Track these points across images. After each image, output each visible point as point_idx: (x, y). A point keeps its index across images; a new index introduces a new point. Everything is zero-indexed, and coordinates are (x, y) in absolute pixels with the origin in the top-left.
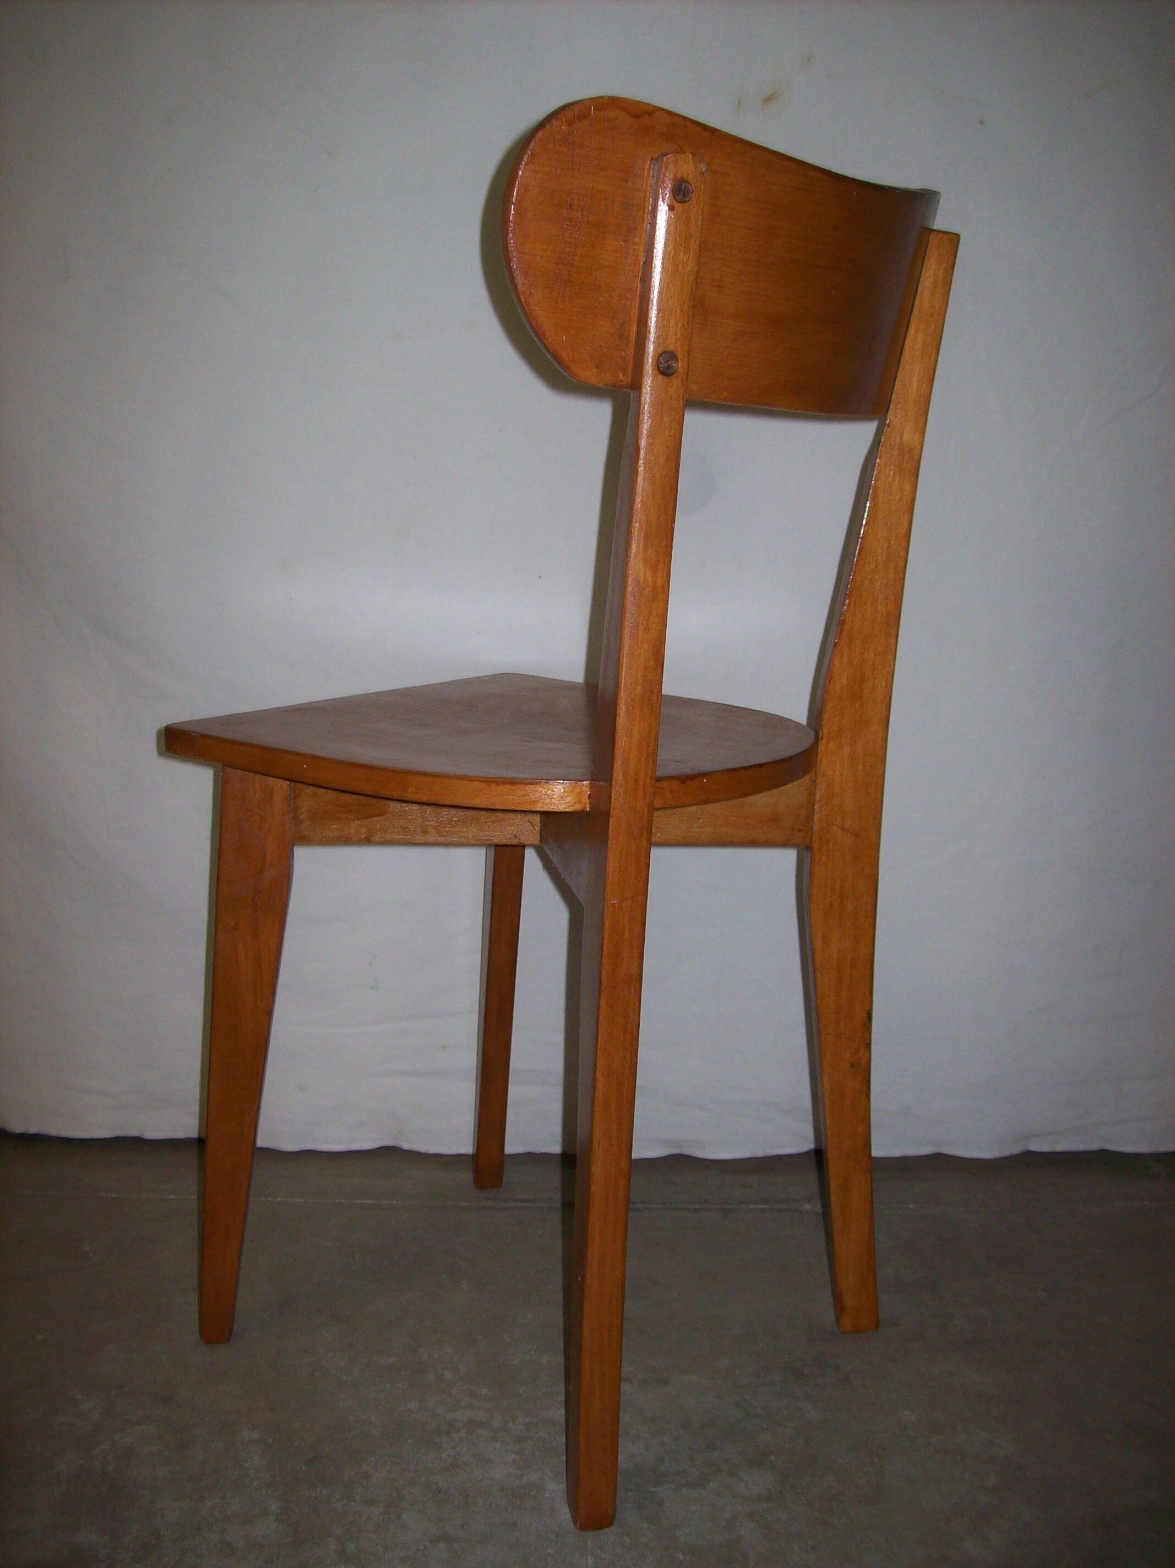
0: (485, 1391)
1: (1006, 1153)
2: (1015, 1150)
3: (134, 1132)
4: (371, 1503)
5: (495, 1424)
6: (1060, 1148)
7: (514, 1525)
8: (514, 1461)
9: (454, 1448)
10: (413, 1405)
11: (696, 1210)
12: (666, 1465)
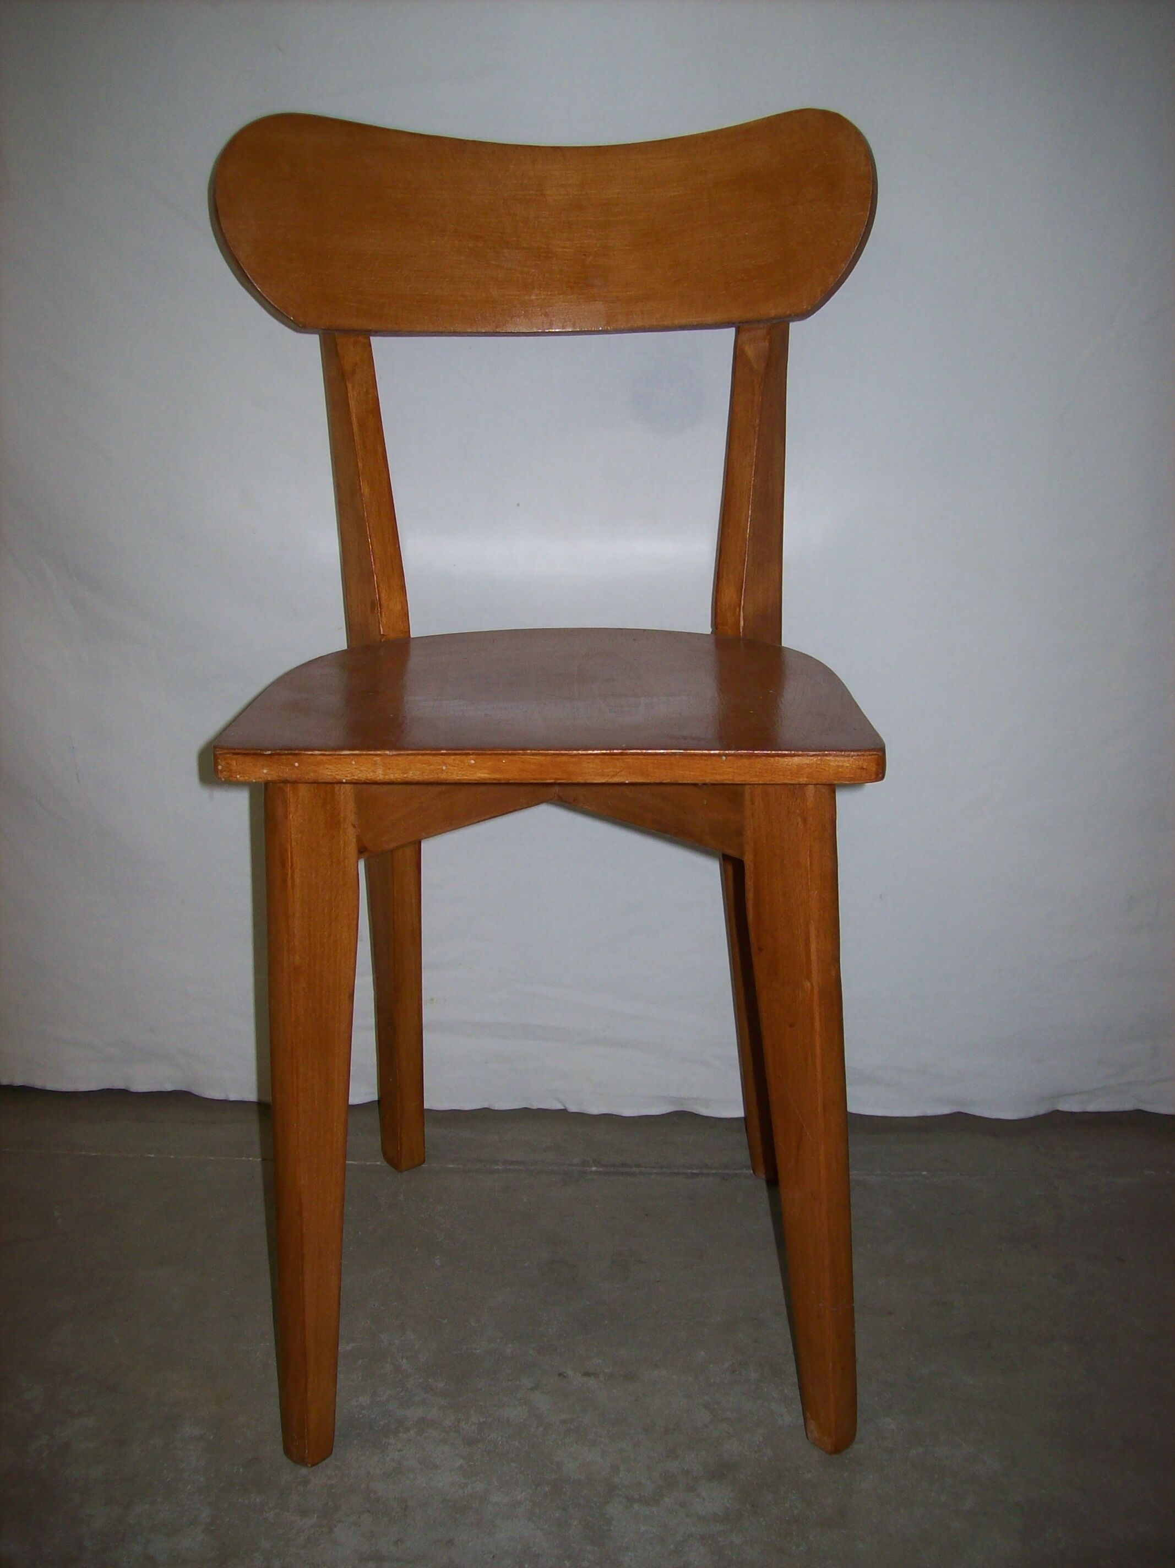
0: (441, 1385)
1: (1032, 1113)
2: (1042, 1110)
3: (118, 1084)
4: (304, 1512)
5: (447, 1423)
6: (1091, 1108)
7: (451, 1542)
8: (461, 1467)
9: (400, 1450)
10: (364, 1400)
11: (694, 1175)
12: (621, 1476)
